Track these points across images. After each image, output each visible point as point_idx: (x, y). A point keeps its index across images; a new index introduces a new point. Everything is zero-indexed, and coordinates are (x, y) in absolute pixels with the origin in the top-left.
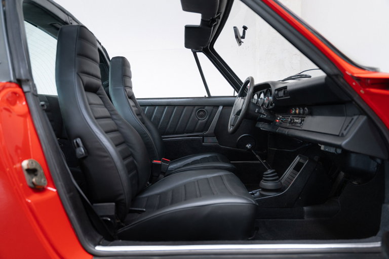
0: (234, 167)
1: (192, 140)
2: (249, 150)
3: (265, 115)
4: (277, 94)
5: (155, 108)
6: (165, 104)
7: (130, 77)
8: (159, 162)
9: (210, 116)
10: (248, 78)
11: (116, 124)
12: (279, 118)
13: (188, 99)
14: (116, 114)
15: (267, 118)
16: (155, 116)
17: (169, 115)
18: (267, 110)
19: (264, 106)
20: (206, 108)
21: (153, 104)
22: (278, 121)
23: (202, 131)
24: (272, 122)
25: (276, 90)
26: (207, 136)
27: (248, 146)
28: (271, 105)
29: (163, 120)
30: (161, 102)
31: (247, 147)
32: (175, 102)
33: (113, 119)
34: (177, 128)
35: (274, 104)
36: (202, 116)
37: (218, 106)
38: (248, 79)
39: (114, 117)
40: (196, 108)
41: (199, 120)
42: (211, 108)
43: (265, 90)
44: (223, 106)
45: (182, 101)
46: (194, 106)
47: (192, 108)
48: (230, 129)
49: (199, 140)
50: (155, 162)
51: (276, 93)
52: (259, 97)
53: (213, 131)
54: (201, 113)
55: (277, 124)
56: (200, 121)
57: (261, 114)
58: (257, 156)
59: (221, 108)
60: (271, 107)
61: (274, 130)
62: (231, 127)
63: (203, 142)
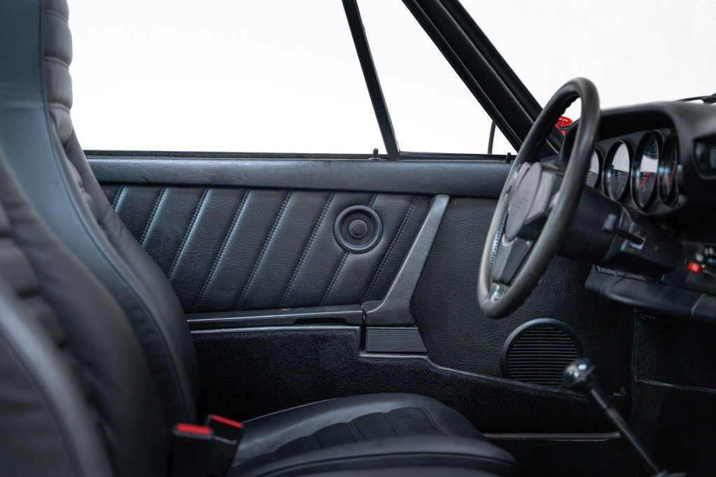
0: (508, 456)
1: (317, 338)
2: (581, 387)
3: (638, 241)
4: (705, 158)
5: (159, 195)
6: (206, 180)
7: (66, 59)
8: (204, 432)
9: (392, 239)
10: (571, 83)
11: (34, 264)
12: (699, 258)
13: (301, 163)
14: (29, 221)
15: (647, 257)
16: (156, 230)
17: (219, 225)
18: (647, 220)
19: (633, 204)
20: (379, 201)
21: (151, 178)
22: (695, 267)
23: (357, 301)
24: (667, 270)
25: (697, 141)
26: (379, 322)
27: (577, 370)
28: (670, 200)
29: (193, 247)
30: (187, 170)
31: (571, 378)
32: (246, 172)
33: (20, 243)
34: (252, 282)
35: (681, 199)
36: (357, 237)
37: (429, 198)
38: (571, 88)
39: (24, 232)
40: (336, 200)
41: (346, 251)
42: (399, 203)
43: (636, 137)
44: (453, 197)
45: (278, 169)
46: (330, 191)
47: (315, 199)
48: (490, 297)
49: (344, 340)
50: (184, 430)
51: (699, 151)
52: (606, 163)
53: (405, 302)
54: (356, 223)
55: (688, 279)
56: (351, 258)
57: (624, 234)
58: (613, 414)
59: (441, 204)
60: (663, 209)
61: (678, 307)
62: (490, 290)
63: (363, 347)
